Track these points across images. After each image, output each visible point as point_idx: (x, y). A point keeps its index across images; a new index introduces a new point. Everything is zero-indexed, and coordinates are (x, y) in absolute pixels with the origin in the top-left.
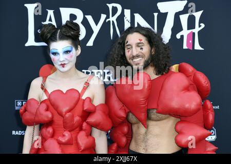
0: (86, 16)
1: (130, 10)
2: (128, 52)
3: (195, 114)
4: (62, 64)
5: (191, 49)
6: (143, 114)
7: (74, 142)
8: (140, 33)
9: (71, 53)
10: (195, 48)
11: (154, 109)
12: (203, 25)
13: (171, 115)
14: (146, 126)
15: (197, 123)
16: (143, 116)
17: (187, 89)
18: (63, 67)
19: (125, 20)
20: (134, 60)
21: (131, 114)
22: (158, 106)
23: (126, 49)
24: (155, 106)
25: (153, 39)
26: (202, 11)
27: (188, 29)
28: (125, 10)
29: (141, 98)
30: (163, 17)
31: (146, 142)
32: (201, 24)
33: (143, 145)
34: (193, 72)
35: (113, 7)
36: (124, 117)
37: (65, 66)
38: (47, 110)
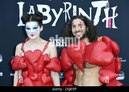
0: (52, 9)
1: (76, 6)
2: (74, 29)
3: (110, 64)
4: (32, 35)
5: (110, 28)
6: (81, 64)
7: (40, 79)
8: (80, 19)
9: (37, 29)
10: (113, 28)
11: (88, 61)
12: (117, 15)
13: (97, 65)
14: (83, 71)
15: (112, 70)
16: (81, 65)
17: (106, 50)
18: (32, 36)
19: (74, 11)
20: (77, 34)
21: (75, 64)
22: (90, 60)
23: (72, 28)
24: (88, 60)
25: (88, 22)
26: (117, 7)
27: (109, 17)
28: (73, 6)
29: (80, 55)
30: (95, 10)
31: (83, 80)
32: (116, 14)
33: (81, 82)
34: (110, 41)
35: (67, 4)
36: (70, 66)
37: (34, 36)
38: (24, 61)
